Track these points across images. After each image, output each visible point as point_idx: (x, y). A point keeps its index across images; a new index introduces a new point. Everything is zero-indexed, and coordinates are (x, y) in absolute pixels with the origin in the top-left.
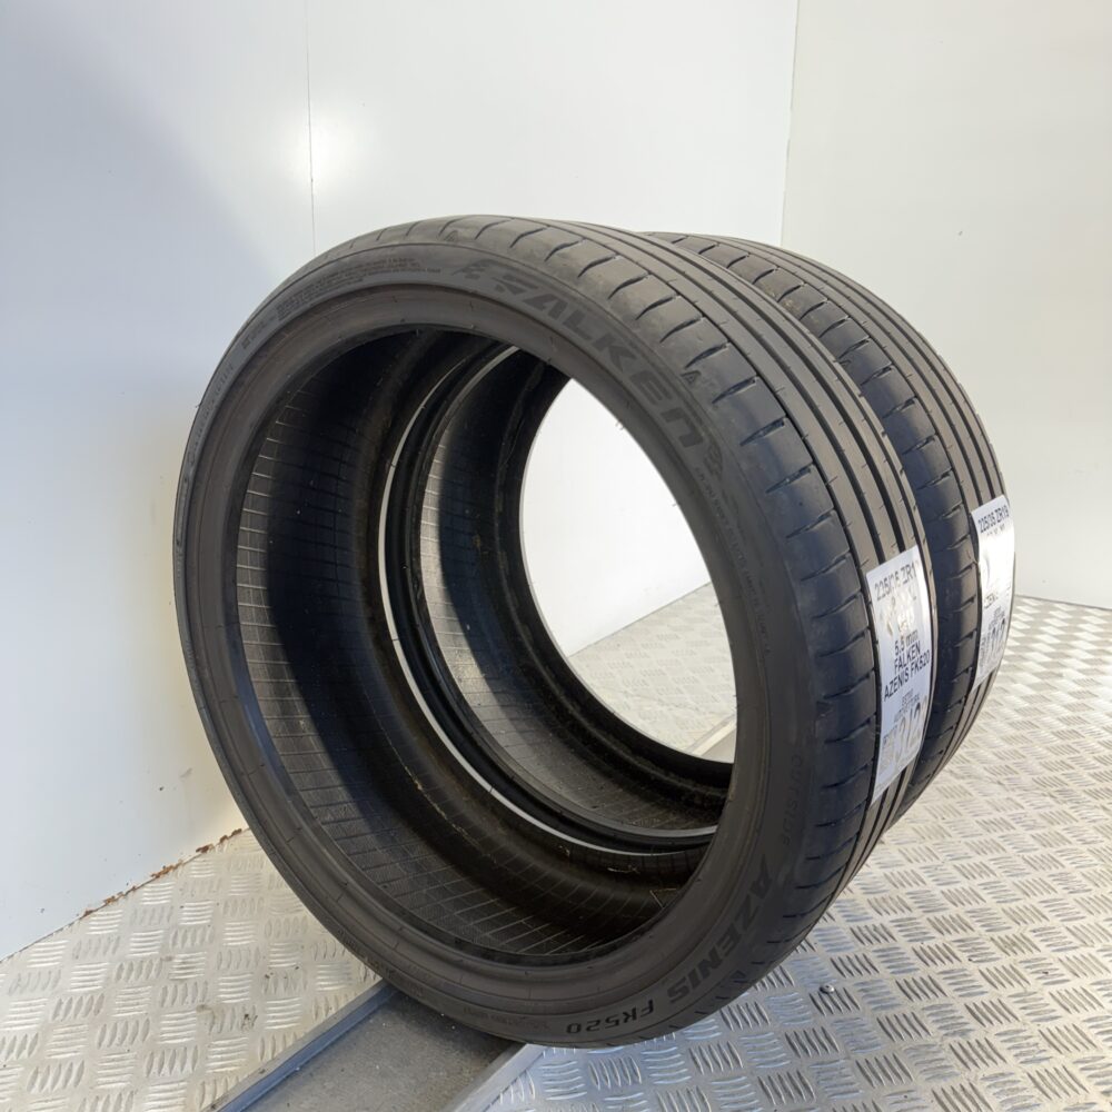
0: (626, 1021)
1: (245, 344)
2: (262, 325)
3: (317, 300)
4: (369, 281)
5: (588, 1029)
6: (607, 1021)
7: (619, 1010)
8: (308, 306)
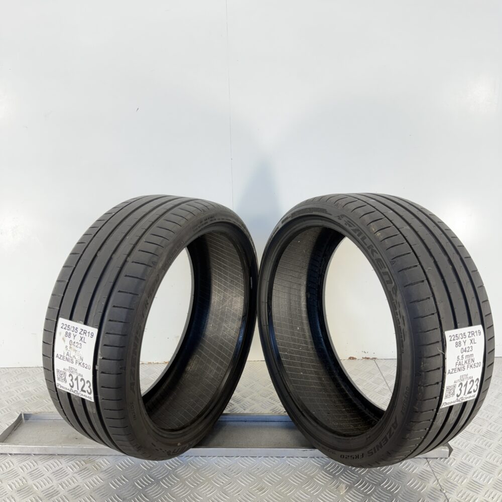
0: (356, 458)
1: (283, 222)
2: (287, 218)
3: (301, 215)
4: (314, 213)
5: (346, 458)
6: (351, 456)
7: (354, 454)
8: (298, 216)
